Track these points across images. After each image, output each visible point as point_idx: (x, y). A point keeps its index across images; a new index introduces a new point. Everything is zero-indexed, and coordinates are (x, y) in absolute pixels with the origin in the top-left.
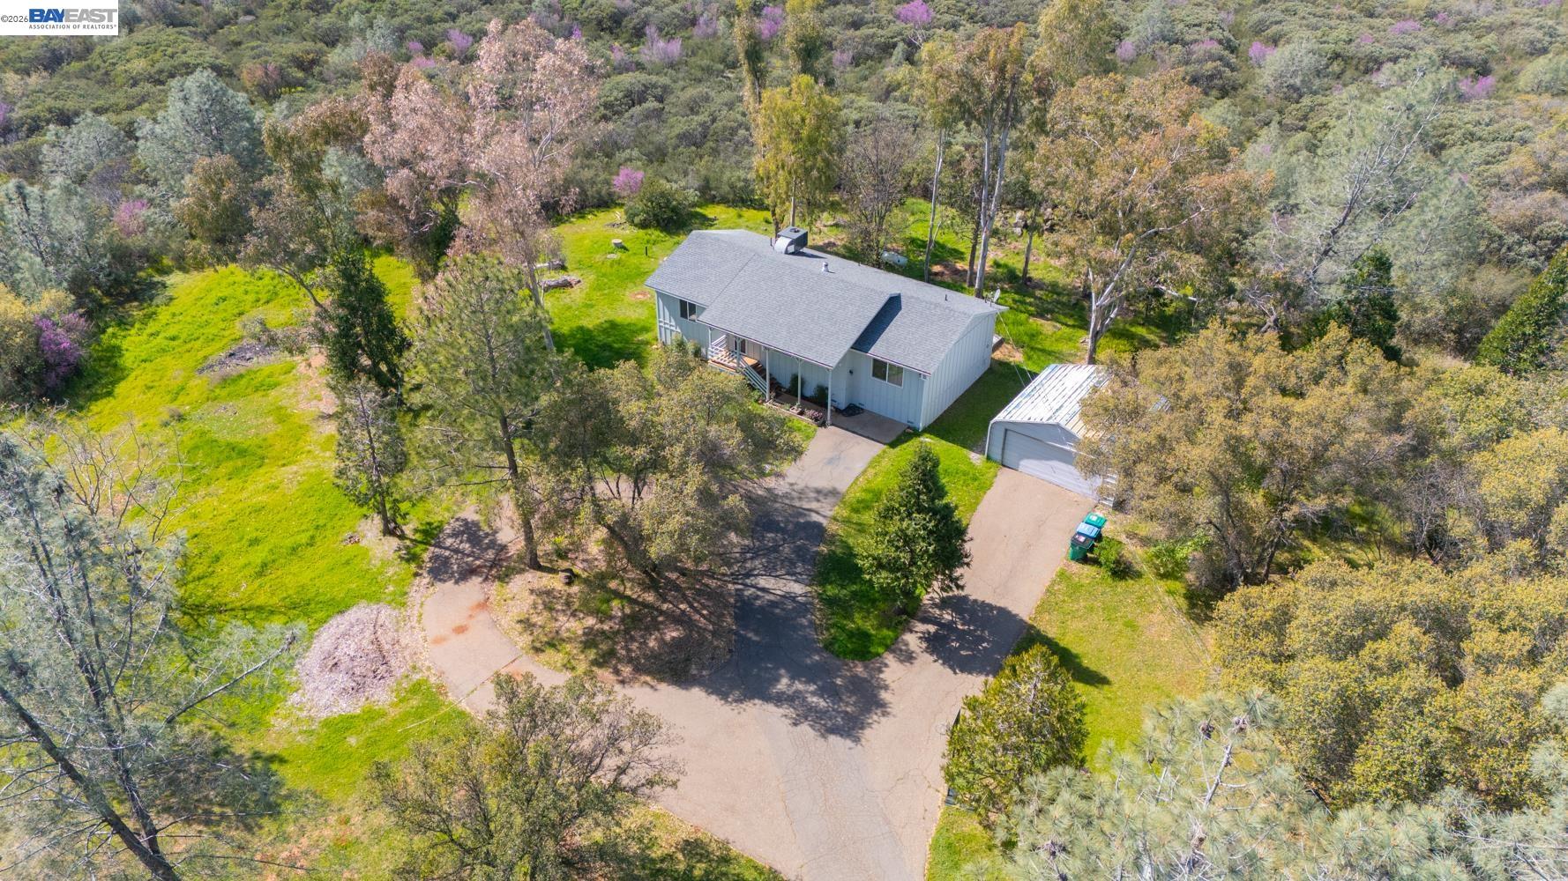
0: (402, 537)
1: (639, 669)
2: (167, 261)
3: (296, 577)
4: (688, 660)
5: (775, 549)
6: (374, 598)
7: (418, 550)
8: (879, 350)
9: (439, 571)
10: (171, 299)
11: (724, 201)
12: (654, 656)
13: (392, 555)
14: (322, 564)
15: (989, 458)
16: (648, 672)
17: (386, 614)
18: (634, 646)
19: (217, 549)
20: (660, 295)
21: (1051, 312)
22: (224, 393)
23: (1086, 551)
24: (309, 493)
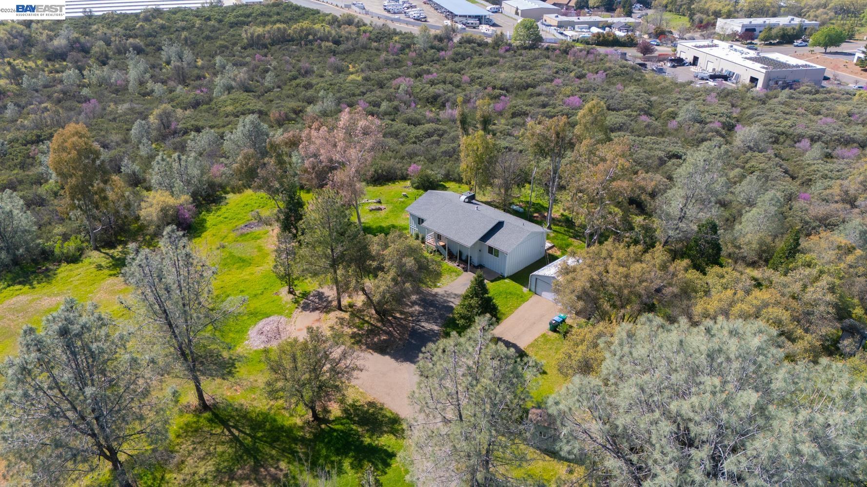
0: (295, 295)
1: (368, 347)
2: (228, 189)
3: (255, 304)
4: (387, 347)
5: (432, 314)
6: (280, 314)
7: (299, 300)
8: (490, 242)
9: (305, 308)
10: (227, 203)
11: (455, 180)
12: (375, 344)
13: (289, 300)
14: (265, 301)
15: (530, 290)
16: (371, 349)
17: (283, 319)
18: (369, 340)
19: (228, 293)
20: (411, 215)
21: (580, 236)
22: (241, 239)
23: (554, 328)
24: (265, 277)
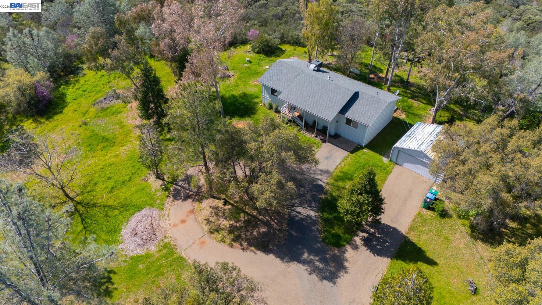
0: (163, 180)
1: (250, 244)
2: (84, 59)
3: (124, 194)
4: (269, 241)
5: (304, 195)
6: (152, 205)
7: (169, 186)
8: (349, 114)
9: (176, 196)
10: (85, 74)
11: (289, 43)
12: (256, 239)
13: (159, 188)
14: (133, 189)
15: (390, 160)
16: (254, 246)
17: (156, 212)
18: (248, 234)
19: (96, 180)
20: (264, 85)
21: (417, 97)
22: (101, 115)
23: (429, 205)
24: (130, 159)
